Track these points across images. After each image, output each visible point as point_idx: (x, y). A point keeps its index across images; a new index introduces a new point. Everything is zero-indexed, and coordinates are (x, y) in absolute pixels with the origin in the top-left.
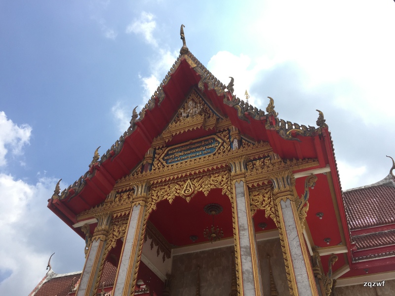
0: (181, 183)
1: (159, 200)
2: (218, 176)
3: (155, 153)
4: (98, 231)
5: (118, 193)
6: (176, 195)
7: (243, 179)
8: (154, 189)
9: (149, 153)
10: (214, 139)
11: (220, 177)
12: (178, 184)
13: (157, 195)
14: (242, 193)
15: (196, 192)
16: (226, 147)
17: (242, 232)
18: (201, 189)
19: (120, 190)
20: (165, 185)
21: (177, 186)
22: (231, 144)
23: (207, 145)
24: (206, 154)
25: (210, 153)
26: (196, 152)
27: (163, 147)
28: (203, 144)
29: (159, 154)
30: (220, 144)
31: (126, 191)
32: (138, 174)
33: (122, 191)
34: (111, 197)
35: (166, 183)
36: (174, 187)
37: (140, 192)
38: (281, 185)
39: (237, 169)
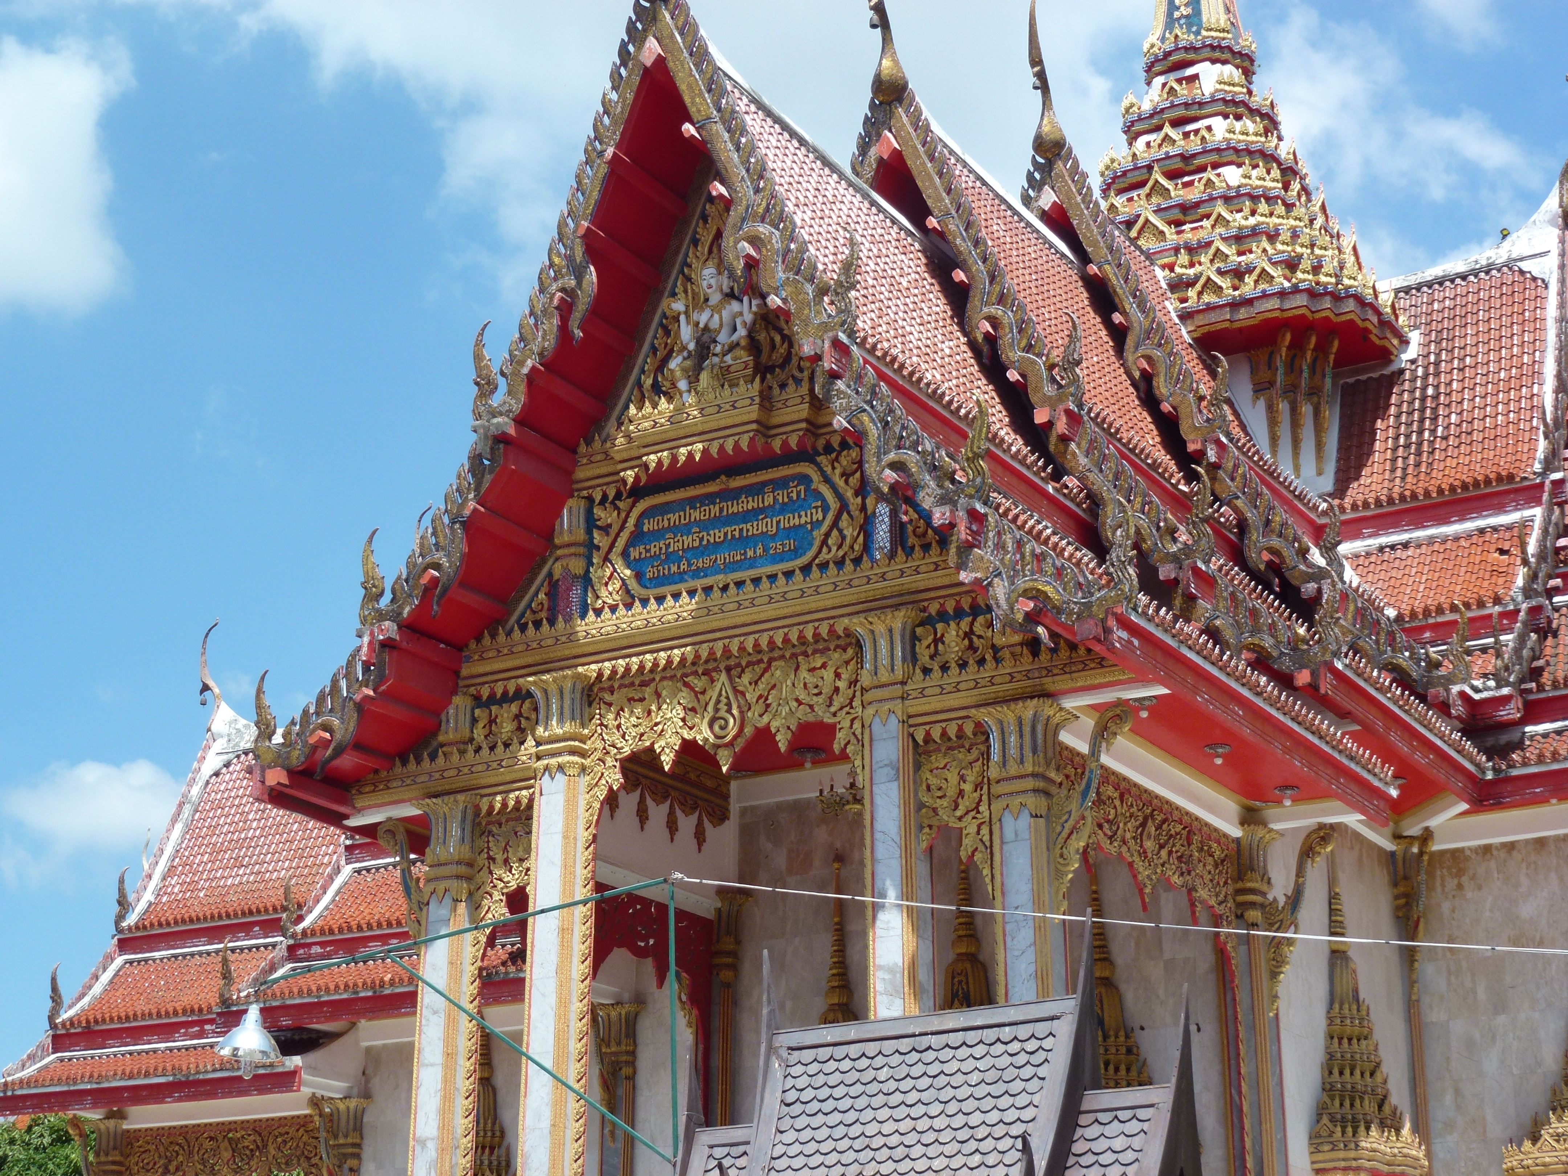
0: (699, 683)
1: (627, 751)
2: (824, 666)
3: (591, 523)
4: (439, 862)
5: (478, 702)
6: (687, 735)
7: (898, 706)
8: (607, 697)
9: (570, 522)
11: (828, 675)
12: (686, 685)
13: (619, 727)
14: (890, 765)
15: (748, 731)
16: (848, 532)
18: (766, 719)
20: (644, 684)
21: (684, 697)
22: (866, 528)
23: (784, 508)
24: (780, 558)
25: (796, 553)
26: (744, 540)
27: (618, 496)
28: (769, 500)
29: (605, 529)
30: (830, 516)
31: (506, 699)
32: (537, 624)
33: (492, 695)
34: (456, 722)
35: (645, 678)
36: (672, 698)
37: (558, 718)
38: (1012, 749)
39: (883, 657)
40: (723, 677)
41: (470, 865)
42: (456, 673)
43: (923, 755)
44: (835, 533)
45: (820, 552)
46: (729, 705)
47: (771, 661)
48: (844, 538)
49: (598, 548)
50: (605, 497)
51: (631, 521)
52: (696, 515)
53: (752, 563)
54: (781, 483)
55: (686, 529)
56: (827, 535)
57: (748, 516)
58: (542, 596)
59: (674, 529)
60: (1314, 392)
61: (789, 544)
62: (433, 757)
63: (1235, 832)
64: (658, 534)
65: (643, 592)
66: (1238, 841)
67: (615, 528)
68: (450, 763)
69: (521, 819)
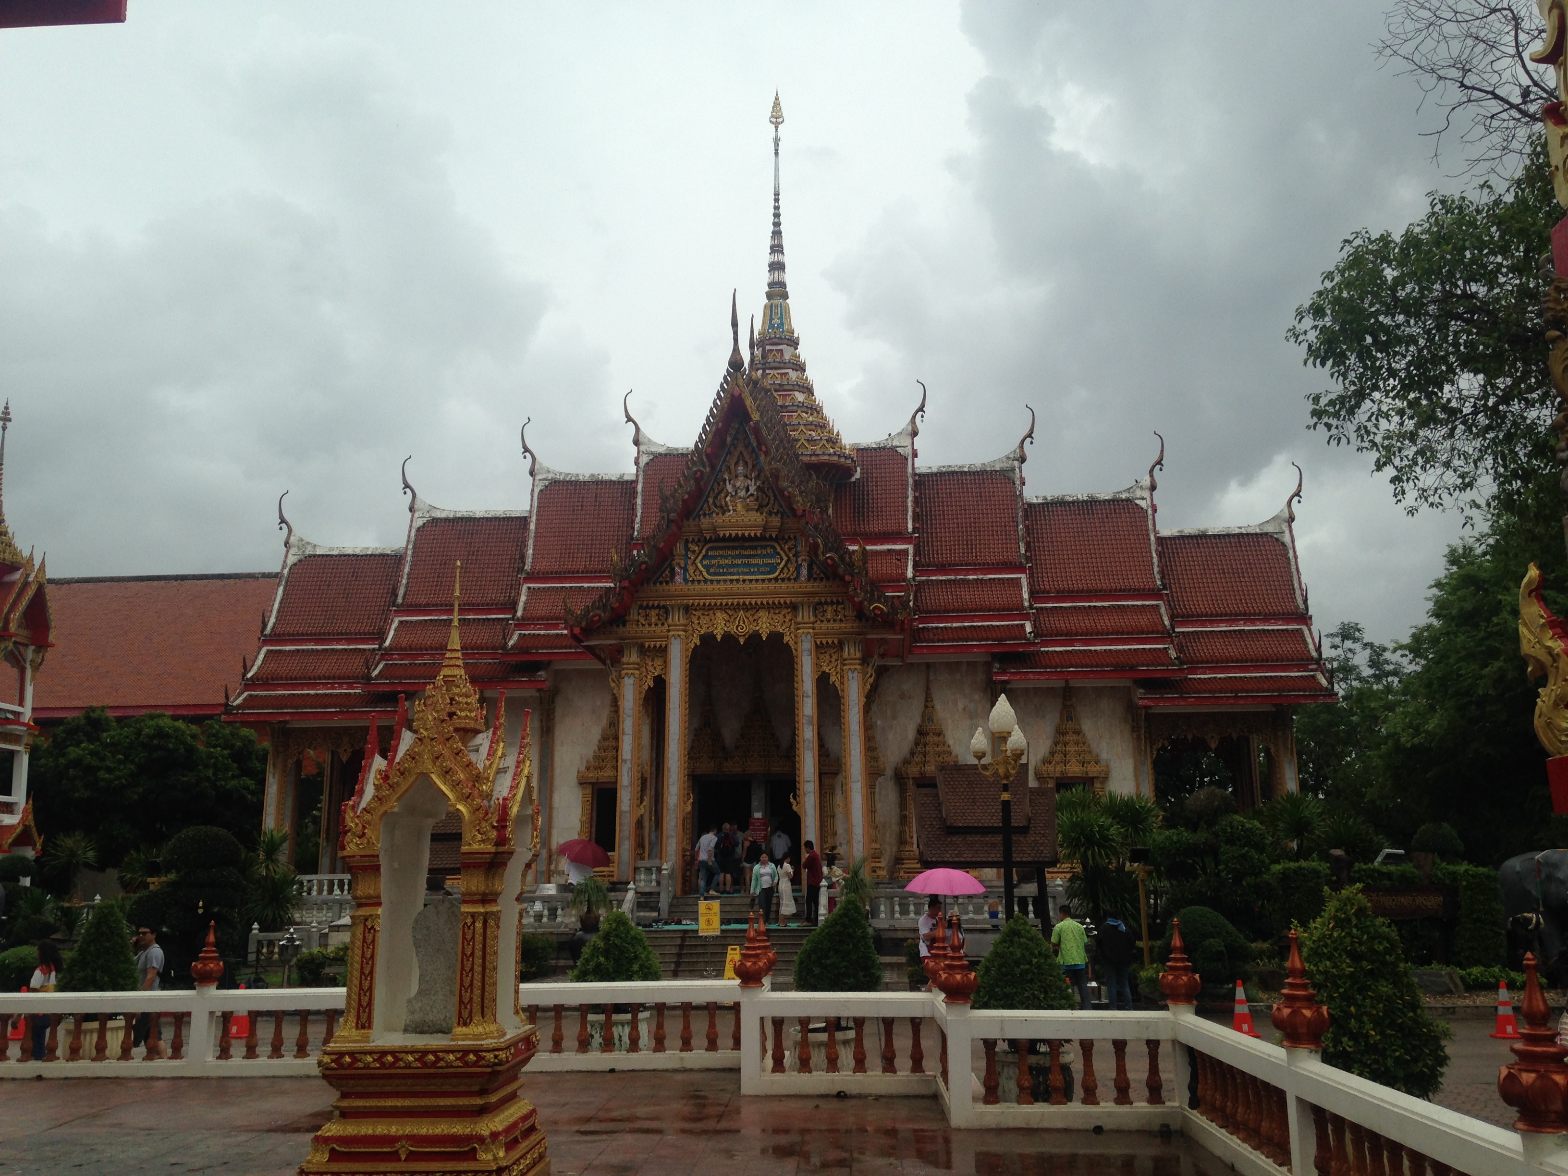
0: (730, 613)
1: (702, 632)
2: (781, 613)
3: (688, 549)
4: (628, 664)
5: (641, 607)
6: (726, 629)
7: (811, 631)
8: (696, 613)
9: (679, 548)
10: (773, 547)
11: (781, 616)
12: (727, 614)
13: (699, 623)
14: (808, 649)
15: (751, 631)
16: (791, 569)
17: (805, 699)
18: (758, 628)
19: (645, 603)
20: (710, 610)
21: (726, 617)
22: (798, 568)
23: (765, 556)
24: (763, 573)
25: (769, 573)
26: (749, 565)
27: (699, 540)
28: (759, 552)
29: (694, 552)
30: (783, 563)
31: (653, 607)
32: (666, 583)
33: (653, 605)
34: (634, 615)
35: (710, 608)
36: (720, 616)
37: (678, 618)
38: (852, 652)
39: (805, 615)
40: (742, 612)
43: (820, 648)
44: (786, 569)
45: (780, 574)
46: (743, 621)
47: (761, 608)
48: (790, 571)
49: (691, 558)
50: (693, 540)
51: (704, 552)
52: (730, 552)
53: (753, 573)
54: (765, 547)
55: (726, 557)
56: (783, 569)
57: (753, 556)
58: (667, 572)
59: (722, 556)
61: (768, 569)
62: (624, 625)
64: (715, 557)
65: (710, 578)
67: (697, 552)
68: (630, 629)
69: (662, 652)
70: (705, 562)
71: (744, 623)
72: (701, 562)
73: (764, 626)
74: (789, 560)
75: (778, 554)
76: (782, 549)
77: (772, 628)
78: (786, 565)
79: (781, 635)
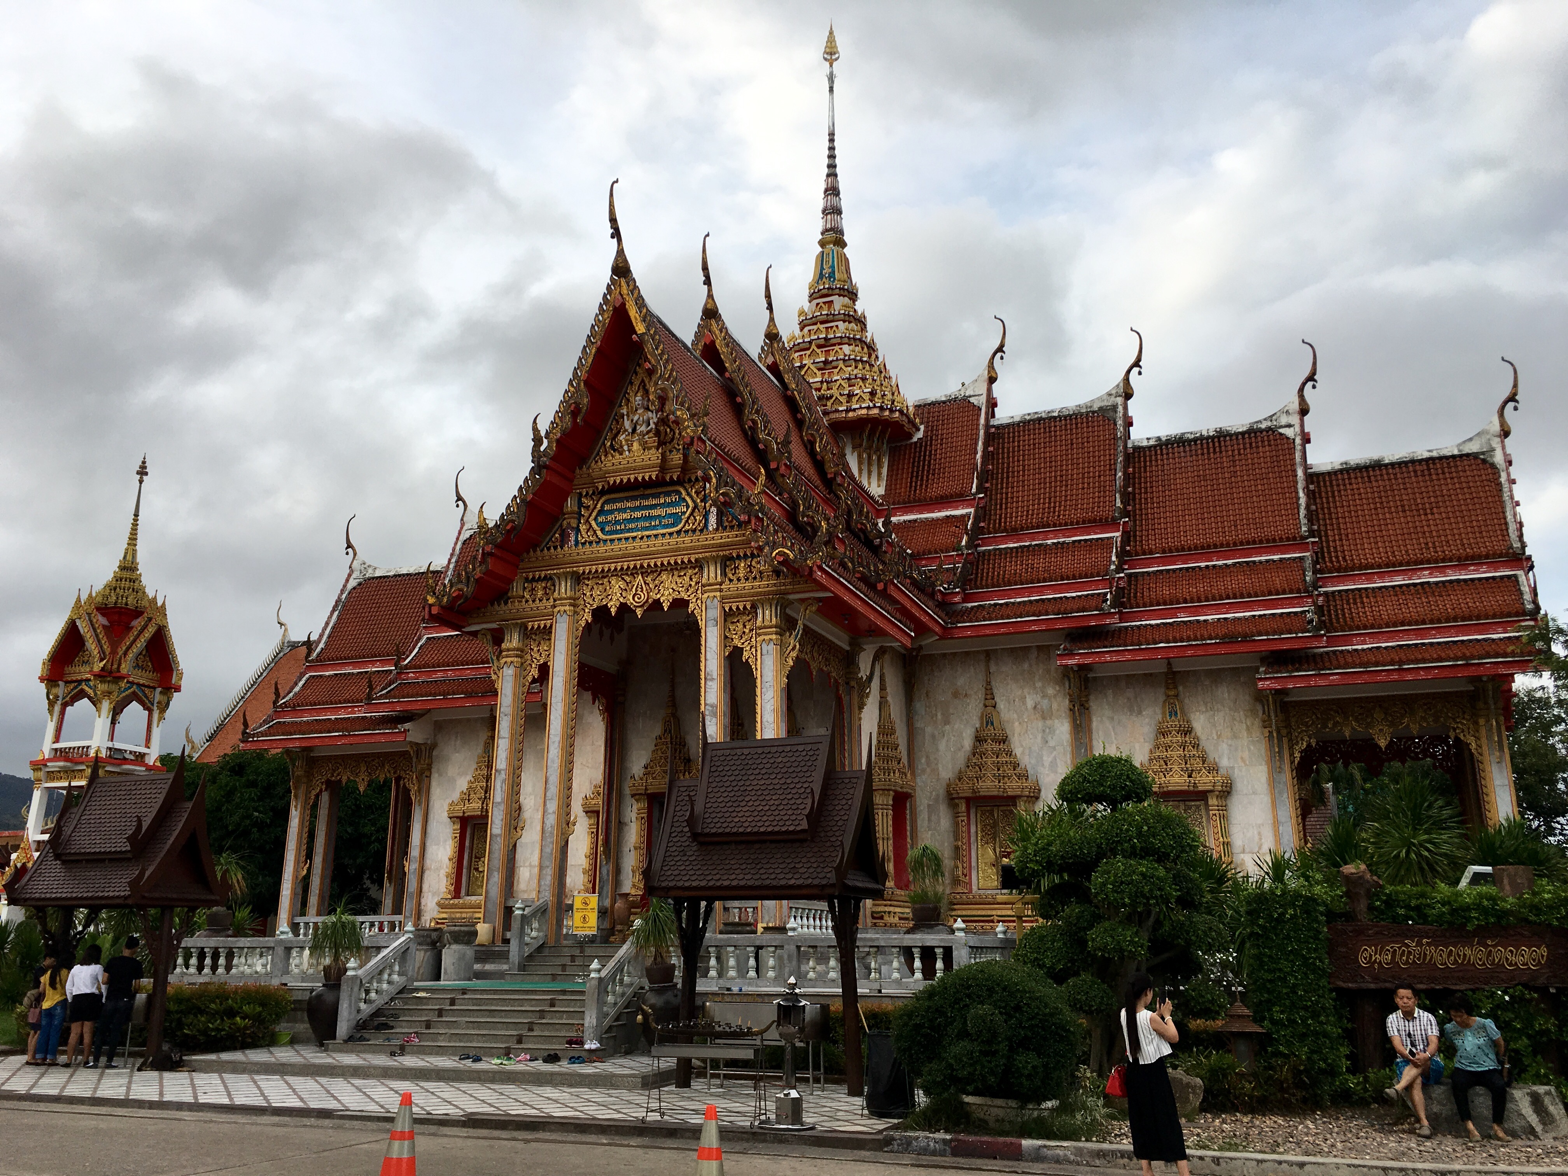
0: (628, 579)
1: (595, 606)
2: (685, 575)
3: (580, 505)
4: (508, 650)
5: (527, 580)
6: (621, 600)
7: (718, 594)
8: (587, 582)
9: (570, 504)
10: (680, 494)
11: (687, 578)
12: (623, 579)
13: (592, 595)
14: (714, 619)
15: (650, 601)
16: (698, 518)
17: (709, 683)
18: (658, 596)
19: (530, 576)
20: (604, 577)
21: (622, 584)
22: (706, 517)
23: (670, 505)
24: (666, 526)
25: (673, 525)
26: (650, 518)
27: (593, 493)
28: (662, 501)
29: (587, 508)
30: (690, 510)
31: (540, 579)
32: (555, 548)
33: (534, 577)
34: (517, 588)
35: (604, 575)
36: (617, 585)
37: (564, 589)
38: (767, 616)
39: (712, 573)
40: (640, 577)
41: (522, 651)
42: (517, 567)
43: (728, 616)
44: (692, 518)
45: (684, 526)
46: (642, 588)
47: (661, 571)
48: (696, 520)
49: (583, 516)
50: (587, 493)
51: (599, 506)
52: (629, 505)
53: (655, 527)
54: (668, 494)
55: (624, 510)
56: (688, 518)
57: (654, 507)
58: (557, 535)
59: (619, 510)
60: (878, 449)
61: (671, 521)
62: (506, 603)
63: (848, 648)
64: (611, 512)
65: (604, 537)
66: (848, 651)
67: (592, 507)
68: (514, 606)
69: (547, 633)
70: (600, 519)
71: (642, 591)
72: (595, 519)
73: (666, 593)
74: (696, 507)
75: (684, 500)
76: (689, 494)
77: (675, 595)
78: (692, 514)
79: (686, 603)
